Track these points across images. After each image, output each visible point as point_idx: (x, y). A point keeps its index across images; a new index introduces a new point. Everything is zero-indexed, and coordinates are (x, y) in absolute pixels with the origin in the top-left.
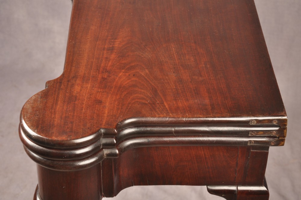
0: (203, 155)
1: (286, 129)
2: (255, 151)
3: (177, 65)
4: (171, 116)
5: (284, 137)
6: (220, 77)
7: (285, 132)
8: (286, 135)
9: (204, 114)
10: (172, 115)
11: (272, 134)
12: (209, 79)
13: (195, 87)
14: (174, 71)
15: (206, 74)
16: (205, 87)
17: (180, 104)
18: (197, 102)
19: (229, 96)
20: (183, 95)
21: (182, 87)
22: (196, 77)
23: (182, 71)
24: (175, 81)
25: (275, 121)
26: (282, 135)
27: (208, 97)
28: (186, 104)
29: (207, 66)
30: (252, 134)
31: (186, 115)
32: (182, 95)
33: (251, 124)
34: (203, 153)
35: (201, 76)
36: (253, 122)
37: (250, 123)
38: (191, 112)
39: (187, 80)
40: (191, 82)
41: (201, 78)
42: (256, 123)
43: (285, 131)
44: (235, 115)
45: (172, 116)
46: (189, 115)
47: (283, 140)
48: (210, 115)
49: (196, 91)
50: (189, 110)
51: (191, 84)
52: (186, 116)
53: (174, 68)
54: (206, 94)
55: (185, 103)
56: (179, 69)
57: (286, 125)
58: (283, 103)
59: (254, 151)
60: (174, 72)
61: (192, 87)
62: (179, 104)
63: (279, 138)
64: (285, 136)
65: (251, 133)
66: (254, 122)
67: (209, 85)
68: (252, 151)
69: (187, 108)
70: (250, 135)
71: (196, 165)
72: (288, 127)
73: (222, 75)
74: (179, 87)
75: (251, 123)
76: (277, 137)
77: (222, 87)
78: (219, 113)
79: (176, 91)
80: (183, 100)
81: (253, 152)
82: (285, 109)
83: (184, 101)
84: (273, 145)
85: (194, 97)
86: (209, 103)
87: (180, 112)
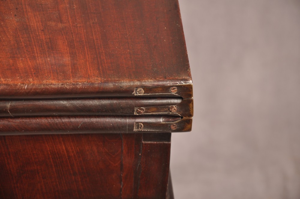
0: (65, 151)
1: (191, 101)
2: (149, 142)
3: (22, 4)
4: (2, 82)
5: (191, 115)
6: (93, 23)
7: (191, 107)
8: (193, 113)
9: (59, 80)
10: (5, 80)
11: (171, 111)
12: (74, 26)
13: (50, 38)
14: (15, 13)
15: (70, 18)
16: (66, 38)
17: (21, 64)
18: (50, 61)
19: (104, 52)
20: (27, 51)
21: (27, 39)
22: (53, 24)
23: (30, 14)
24: (16, 29)
25: (173, 89)
26: (187, 113)
27: (70, 53)
28: (30, 64)
29: (74, 7)
30: (139, 112)
31: (29, 80)
32: (25, 51)
33: (135, 95)
34: (64, 148)
35: (61, 22)
36: (138, 90)
37: (134, 92)
38: (37, 77)
39: (37, 27)
40: (42, 30)
41: (60, 25)
42: (144, 93)
43: (191, 105)
44: (110, 79)
45: (4, 82)
46: (33, 80)
47: (190, 122)
48: (69, 80)
49: (50, 45)
50: (34, 74)
51: (43, 34)
52: (28, 82)
53: (17, 9)
54: (67, 49)
55: (29, 62)
56: (25, 10)
57: (191, 95)
58: (188, 62)
59: (146, 142)
60: (16, 16)
61: (44, 38)
62: (18, 64)
63: (182, 117)
64: (191, 113)
65: (137, 110)
66: (140, 91)
67: (72, 36)
68: (143, 142)
69: (32, 70)
70: (135, 114)
71: (54, 169)
72: (195, 98)
73: (96, 20)
74: (21, 39)
75: (137, 94)
76: (179, 117)
77: (95, 38)
78: (85, 77)
79: (16, 45)
80: (26, 58)
81: (146, 144)
82: (190, 69)
83: (28, 59)
84: (174, 129)
85: (46, 54)
86: (70, 62)
87: (18, 76)
